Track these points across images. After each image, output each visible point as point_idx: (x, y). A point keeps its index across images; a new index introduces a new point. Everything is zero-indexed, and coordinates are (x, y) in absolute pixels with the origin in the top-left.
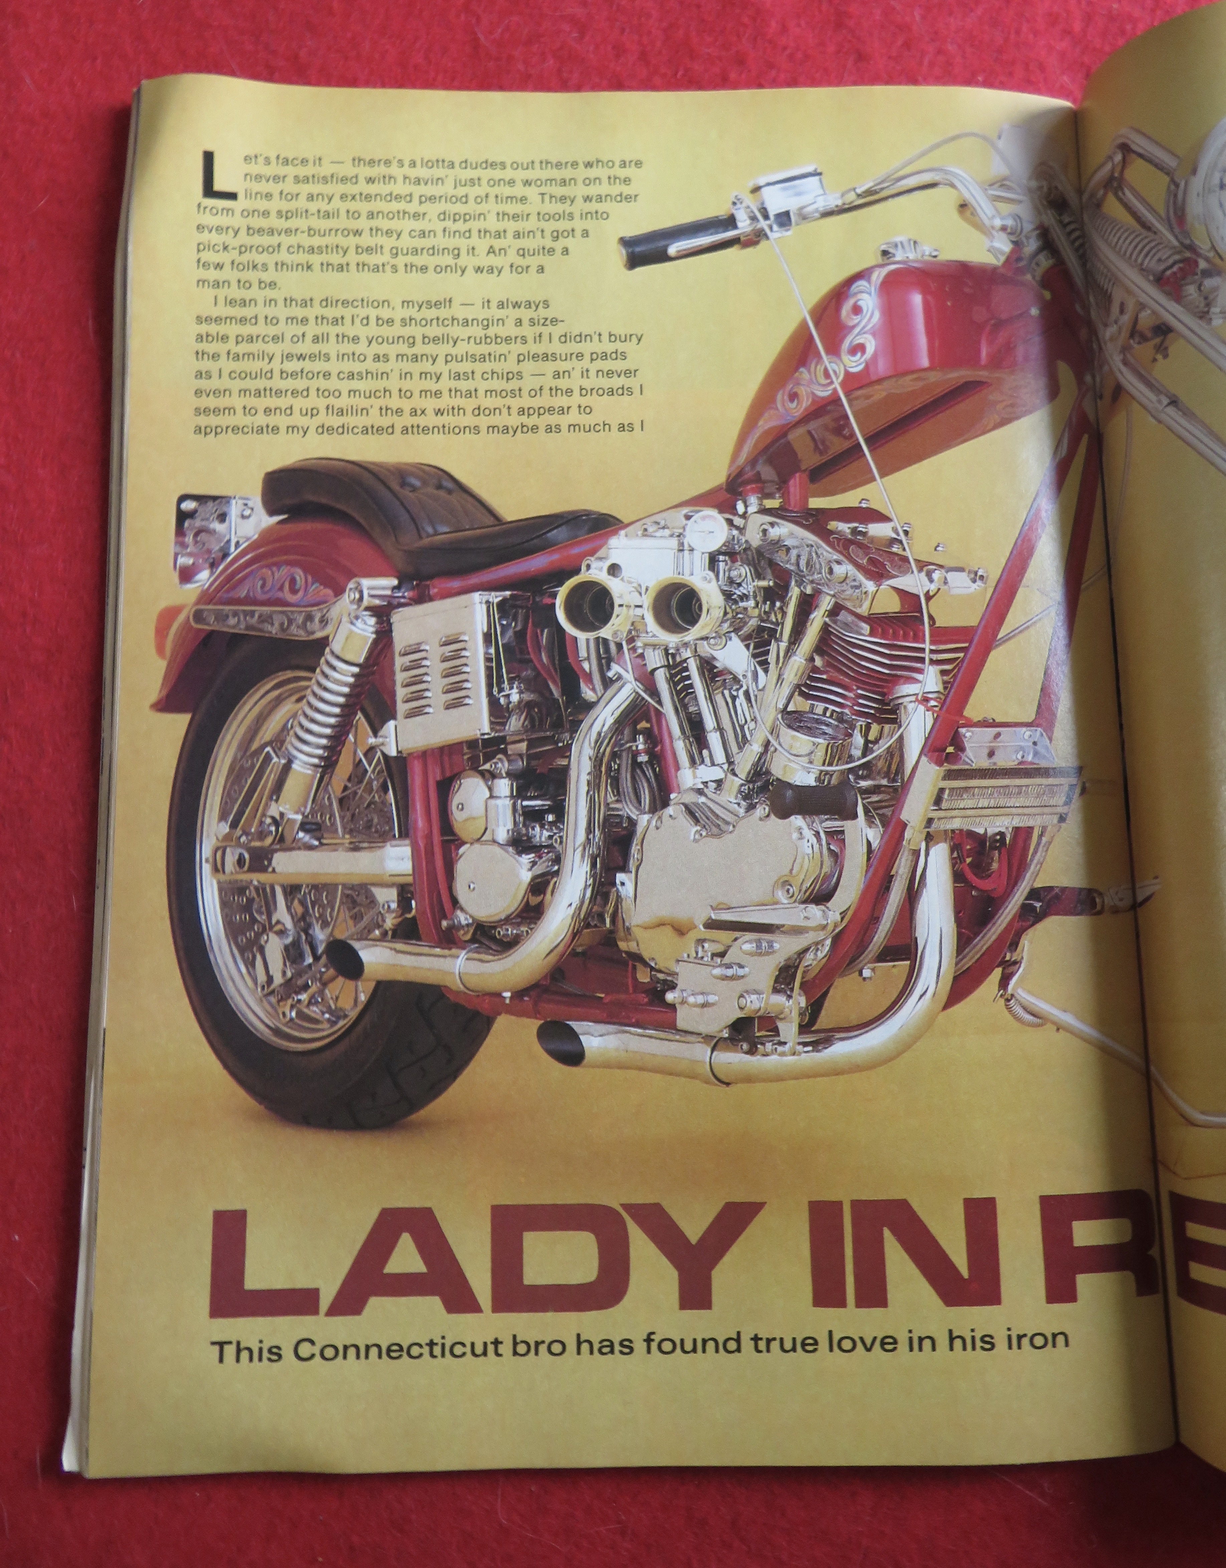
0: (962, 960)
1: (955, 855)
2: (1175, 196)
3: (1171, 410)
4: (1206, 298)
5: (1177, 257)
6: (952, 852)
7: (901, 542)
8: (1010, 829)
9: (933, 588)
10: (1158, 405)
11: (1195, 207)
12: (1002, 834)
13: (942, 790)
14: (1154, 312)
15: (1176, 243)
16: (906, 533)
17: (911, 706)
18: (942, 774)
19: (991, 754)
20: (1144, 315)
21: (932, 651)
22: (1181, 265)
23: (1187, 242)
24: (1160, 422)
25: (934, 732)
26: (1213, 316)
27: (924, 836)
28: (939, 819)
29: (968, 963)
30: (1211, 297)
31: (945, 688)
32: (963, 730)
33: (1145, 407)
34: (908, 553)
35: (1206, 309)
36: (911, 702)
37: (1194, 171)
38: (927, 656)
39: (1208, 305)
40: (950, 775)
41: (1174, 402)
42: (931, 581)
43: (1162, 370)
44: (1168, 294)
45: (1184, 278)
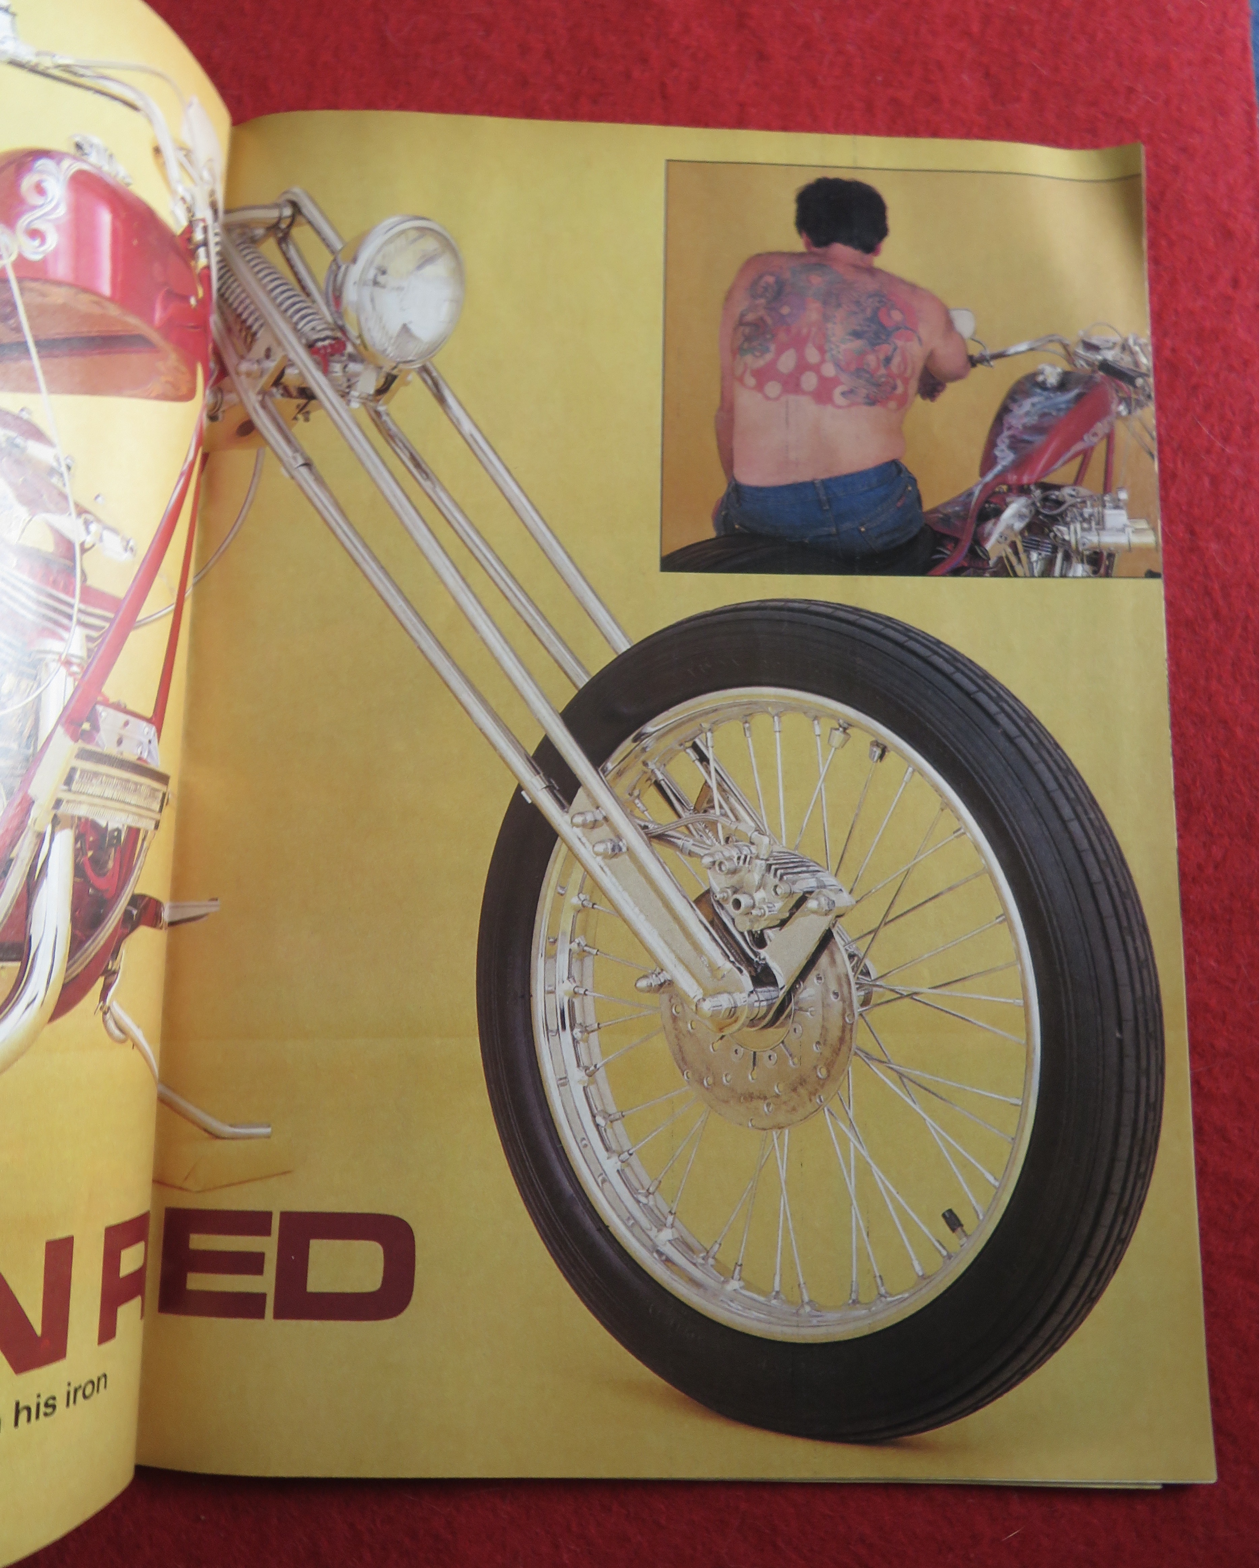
0: (73, 965)
1: (79, 845)
2: (336, 276)
3: (304, 471)
4: (349, 380)
5: (328, 333)
6: (76, 841)
7: (61, 475)
8: (125, 828)
9: (89, 541)
10: (292, 461)
11: (351, 294)
12: (119, 831)
13: (73, 770)
14: (301, 374)
15: (329, 319)
16: (69, 468)
17: (53, 666)
18: (76, 751)
19: (120, 742)
20: (290, 372)
21: (80, 611)
22: (333, 342)
23: (340, 323)
24: (293, 477)
25: (73, 702)
26: (353, 399)
27: (51, 816)
28: (68, 802)
29: (78, 969)
30: (353, 381)
31: (89, 657)
32: (100, 708)
33: (280, 460)
34: (67, 490)
35: (347, 390)
36: (54, 660)
37: (354, 260)
38: (75, 612)
39: (349, 387)
40: (84, 755)
41: (308, 464)
42: (88, 532)
43: (300, 429)
44: (317, 363)
45: (332, 355)
